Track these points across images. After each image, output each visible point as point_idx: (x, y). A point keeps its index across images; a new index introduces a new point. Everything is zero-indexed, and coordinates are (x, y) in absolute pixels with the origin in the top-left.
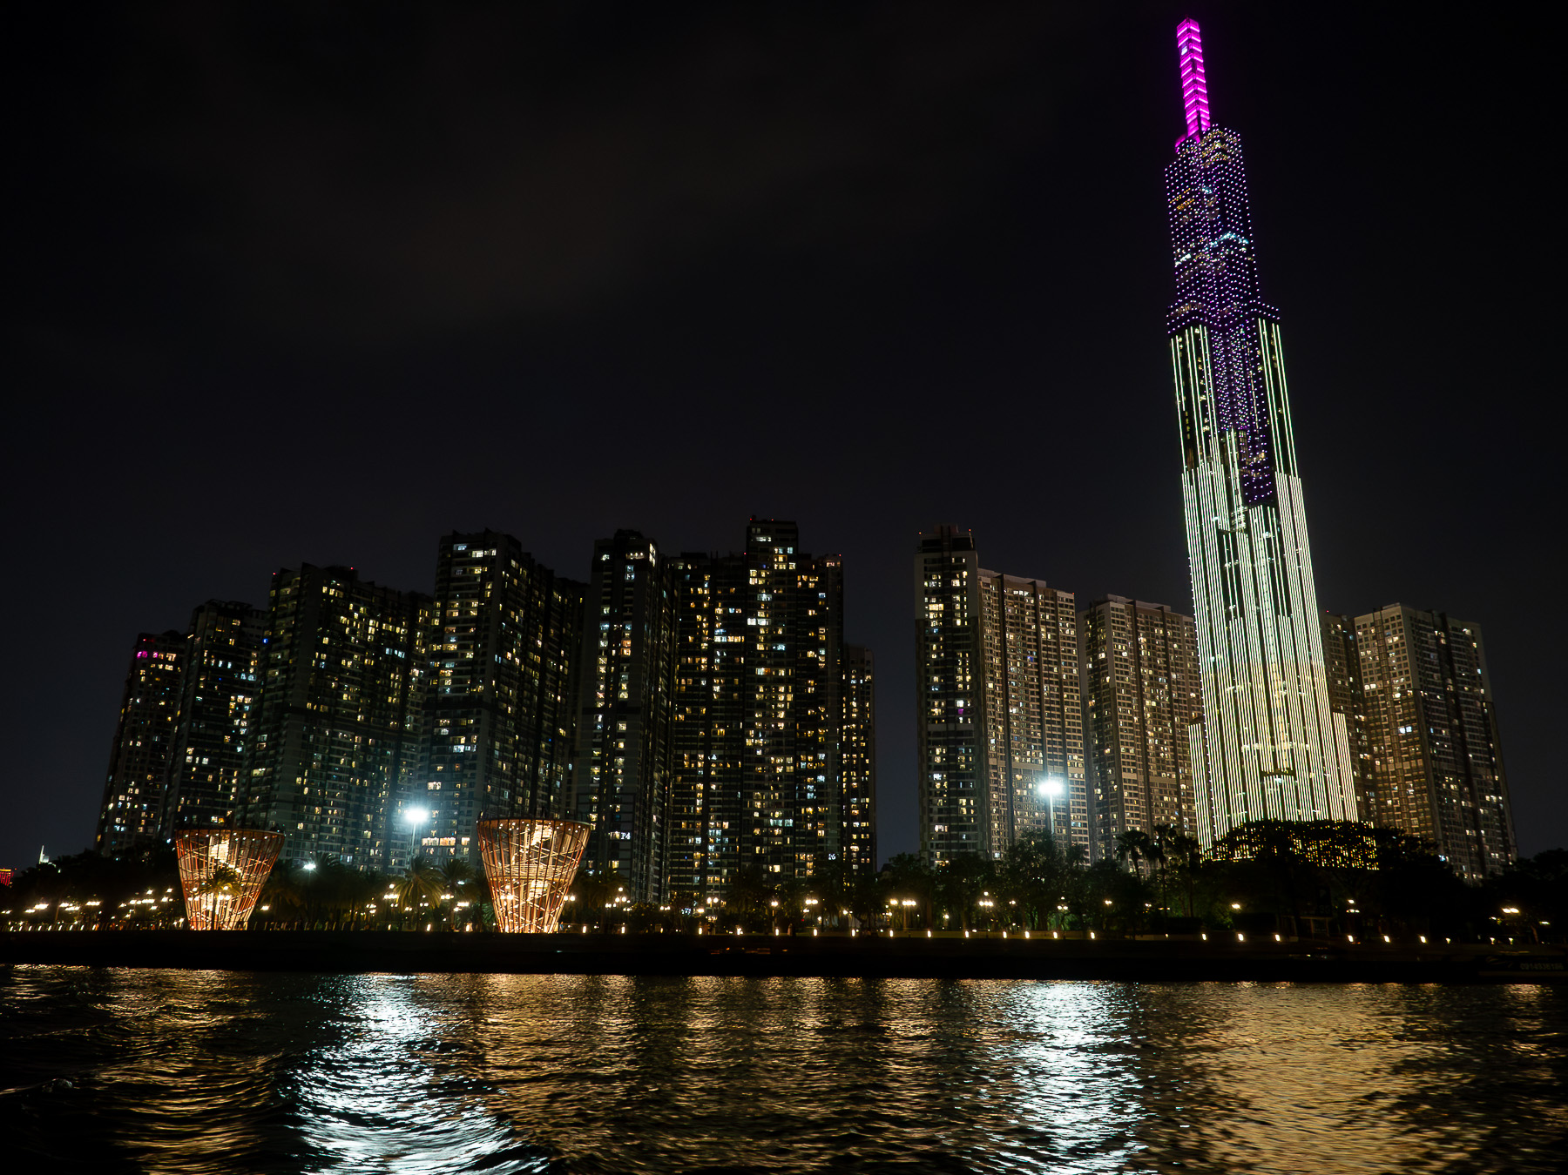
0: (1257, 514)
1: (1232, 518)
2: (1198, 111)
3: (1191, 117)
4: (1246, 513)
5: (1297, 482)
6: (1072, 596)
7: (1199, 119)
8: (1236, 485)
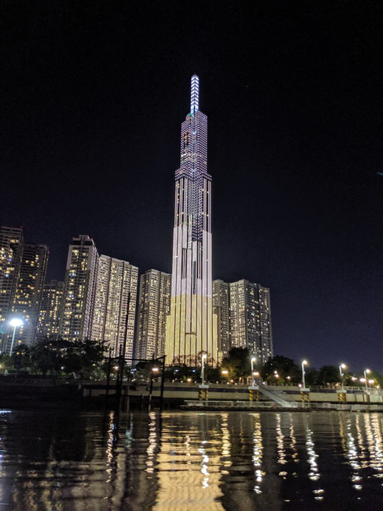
0: (195, 243)
1: (188, 245)
2: (195, 105)
3: (192, 107)
4: (192, 243)
5: (210, 235)
6: (137, 268)
7: (194, 109)
8: (190, 234)
